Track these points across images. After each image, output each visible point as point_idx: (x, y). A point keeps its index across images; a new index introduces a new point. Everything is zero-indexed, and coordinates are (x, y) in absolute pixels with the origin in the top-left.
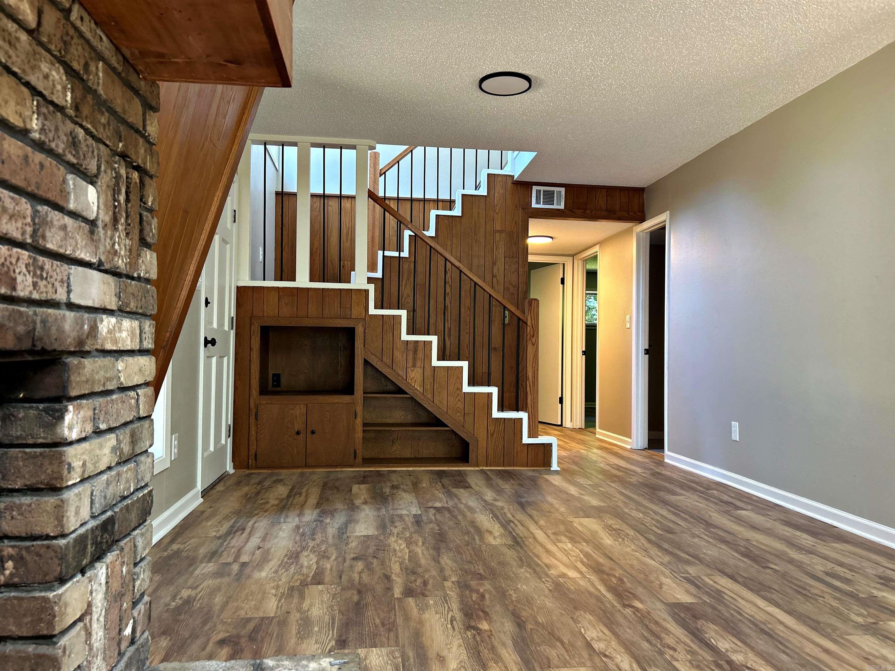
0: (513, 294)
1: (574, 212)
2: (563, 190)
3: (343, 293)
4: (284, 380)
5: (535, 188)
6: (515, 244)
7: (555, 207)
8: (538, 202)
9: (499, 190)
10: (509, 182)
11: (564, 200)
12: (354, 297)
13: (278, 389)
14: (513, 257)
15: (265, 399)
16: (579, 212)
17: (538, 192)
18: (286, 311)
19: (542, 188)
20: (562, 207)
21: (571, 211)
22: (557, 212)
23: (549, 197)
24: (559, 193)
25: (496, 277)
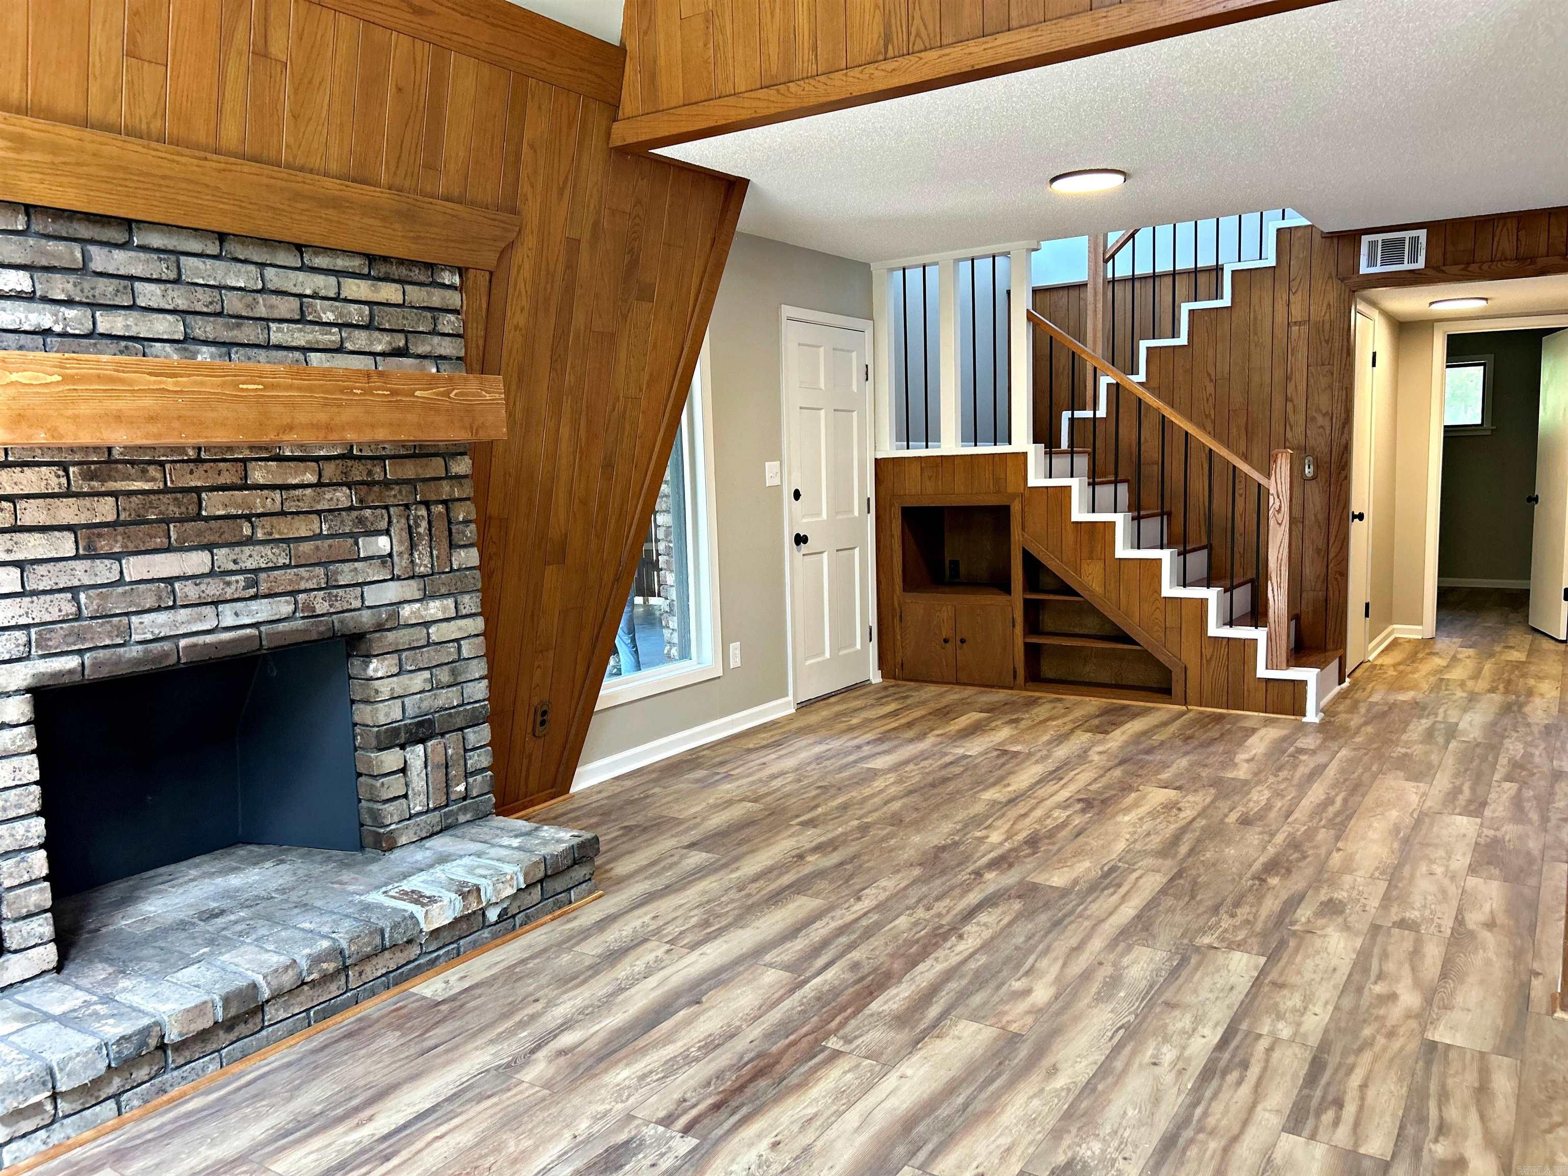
0: (1322, 427)
1: (1443, 272)
2: (1422, 234)
3: (997, 458)
4: (963, 569)
5: (1365, 239)
6: (1327, 342)
7: (1406, 266)
8: (1372, 263)
9: (1298, 252)
10: (1317, 238)
11: (1423, 252)
12: (1009, 463)
13: (957, 580)
14: (1323, 364)
15: (910, 598)
16: (1455, 269)
17: (1373, 245)
18: (930, 487)
19: (1380, 237)
20: (1421, 264)
21: (1437, 269)
22: (1409, 276)
23: (1393, 251)
24: (1415, 241)
25: (1291, 401)
